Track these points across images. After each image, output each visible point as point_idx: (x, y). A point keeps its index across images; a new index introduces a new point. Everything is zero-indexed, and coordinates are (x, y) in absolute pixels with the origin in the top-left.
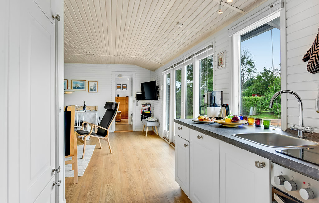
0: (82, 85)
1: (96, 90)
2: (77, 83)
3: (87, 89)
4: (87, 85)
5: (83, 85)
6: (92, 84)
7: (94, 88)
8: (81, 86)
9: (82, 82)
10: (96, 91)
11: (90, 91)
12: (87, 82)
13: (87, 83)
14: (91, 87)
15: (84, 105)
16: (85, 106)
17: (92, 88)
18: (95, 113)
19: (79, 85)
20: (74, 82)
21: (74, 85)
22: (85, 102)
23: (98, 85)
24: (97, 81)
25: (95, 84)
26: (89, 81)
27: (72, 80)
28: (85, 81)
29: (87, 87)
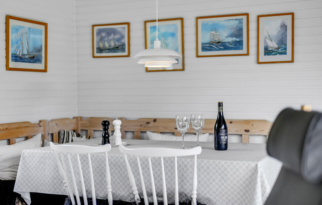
0: (232, 36)
1: (289, 50)
2: (215, 28)
3: (253, 50)
4: (253, 34)
5: (238, 33)
6: (271, 29)
7: (282, 42)
8: (230, 40)
10: (288, 57)
11: (263, 58)
12: (253, 19)
13: (253, 26)
14: (268, 41)
15: (215, 117)
16: (221, 121)
17: (273, 45)
18: (253, 165)
19: (224, 36)
20: (204, 26)
21: (205, 38)
22: (220, 105)
23: (295, 29)
24: (294, 13)
25: (286, 26)
26: (259, 17)
27: (198, 18)
28: (246, 17)
29: (253, 42)
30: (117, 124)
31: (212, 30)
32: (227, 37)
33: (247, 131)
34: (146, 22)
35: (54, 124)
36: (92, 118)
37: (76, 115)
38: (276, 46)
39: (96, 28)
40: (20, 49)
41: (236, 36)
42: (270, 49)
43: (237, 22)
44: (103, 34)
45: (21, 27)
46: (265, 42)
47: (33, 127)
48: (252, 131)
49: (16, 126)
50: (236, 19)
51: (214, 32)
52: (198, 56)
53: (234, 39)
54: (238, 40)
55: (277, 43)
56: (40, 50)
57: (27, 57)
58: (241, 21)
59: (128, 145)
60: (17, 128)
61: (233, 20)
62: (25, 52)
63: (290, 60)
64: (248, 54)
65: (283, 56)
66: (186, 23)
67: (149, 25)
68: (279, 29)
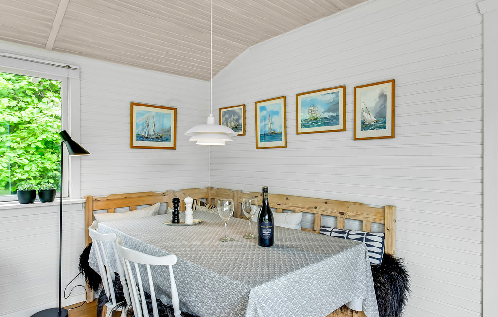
0: (329, 111)
1: (389, 124)
2: (312, 104)
3: (350, 125)
4: (350, 108)
6: (369, 100)
7: (381, 115)
8: (327, 115)
9: (329, 97)
10: (387, 132)
11: (360, 134)
12: (350, 91)
13: (350, 98)
14: (365, 114)
17: (370, 118)
19: (321, 112)
20: (303, 102)
21: (304, 115)
23: (397, 99)
24: (394, 80)
25: (385, 96)
26: (355, 88)
27: (297, 95)
28: (342, 89)
29: (350, 116)
30: (188, 201)
31: (310, 106)
32: (324, 113)
33: (342, 214)
34: (256, 103)
35: (182, 194)
36: (218, 188)
37: (209, 185)
38: (374, 119)
39: (222, 111)
40: (146, 130)
41: (333, 111)
42: (368, 123)
43: (333, 96)
44: (227, 116)
45: (147, 112)
46: (362, 115)
47: (157, 196)
48: (347, 215)
49: (137, 195)
50: (333, 93)
51: (312, 108)
52: (298, 133)
53: (331, 114)
54: (335, 114)
55: (375, 115)
56: (169, 131)
57: (153, 137)
58: (337, 94)
59: (200, 223)
60: (139, 197)
61: (329, 94)
62: (152, 133)
63: (390, 134)
64: (344, 130)
65: (382, 130)
66: (288, 101)
67: (259, 105)
68: (378, 100)
